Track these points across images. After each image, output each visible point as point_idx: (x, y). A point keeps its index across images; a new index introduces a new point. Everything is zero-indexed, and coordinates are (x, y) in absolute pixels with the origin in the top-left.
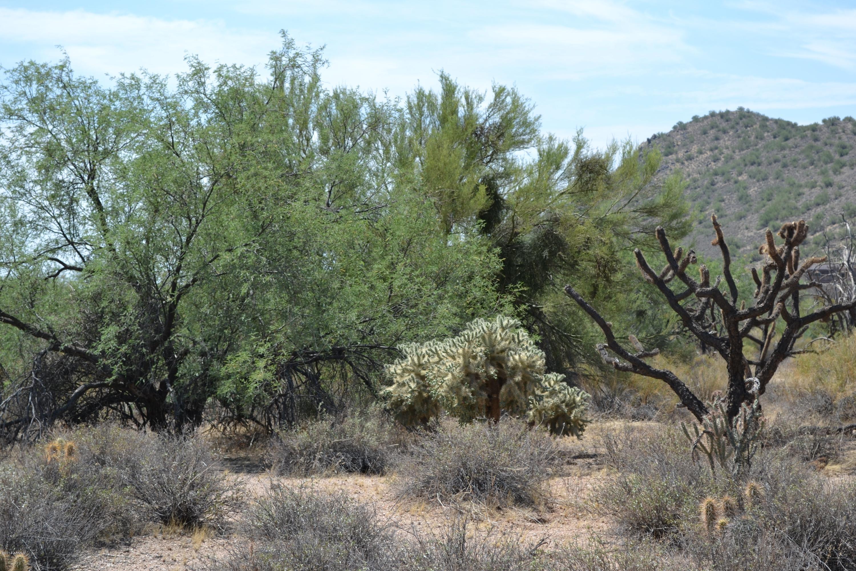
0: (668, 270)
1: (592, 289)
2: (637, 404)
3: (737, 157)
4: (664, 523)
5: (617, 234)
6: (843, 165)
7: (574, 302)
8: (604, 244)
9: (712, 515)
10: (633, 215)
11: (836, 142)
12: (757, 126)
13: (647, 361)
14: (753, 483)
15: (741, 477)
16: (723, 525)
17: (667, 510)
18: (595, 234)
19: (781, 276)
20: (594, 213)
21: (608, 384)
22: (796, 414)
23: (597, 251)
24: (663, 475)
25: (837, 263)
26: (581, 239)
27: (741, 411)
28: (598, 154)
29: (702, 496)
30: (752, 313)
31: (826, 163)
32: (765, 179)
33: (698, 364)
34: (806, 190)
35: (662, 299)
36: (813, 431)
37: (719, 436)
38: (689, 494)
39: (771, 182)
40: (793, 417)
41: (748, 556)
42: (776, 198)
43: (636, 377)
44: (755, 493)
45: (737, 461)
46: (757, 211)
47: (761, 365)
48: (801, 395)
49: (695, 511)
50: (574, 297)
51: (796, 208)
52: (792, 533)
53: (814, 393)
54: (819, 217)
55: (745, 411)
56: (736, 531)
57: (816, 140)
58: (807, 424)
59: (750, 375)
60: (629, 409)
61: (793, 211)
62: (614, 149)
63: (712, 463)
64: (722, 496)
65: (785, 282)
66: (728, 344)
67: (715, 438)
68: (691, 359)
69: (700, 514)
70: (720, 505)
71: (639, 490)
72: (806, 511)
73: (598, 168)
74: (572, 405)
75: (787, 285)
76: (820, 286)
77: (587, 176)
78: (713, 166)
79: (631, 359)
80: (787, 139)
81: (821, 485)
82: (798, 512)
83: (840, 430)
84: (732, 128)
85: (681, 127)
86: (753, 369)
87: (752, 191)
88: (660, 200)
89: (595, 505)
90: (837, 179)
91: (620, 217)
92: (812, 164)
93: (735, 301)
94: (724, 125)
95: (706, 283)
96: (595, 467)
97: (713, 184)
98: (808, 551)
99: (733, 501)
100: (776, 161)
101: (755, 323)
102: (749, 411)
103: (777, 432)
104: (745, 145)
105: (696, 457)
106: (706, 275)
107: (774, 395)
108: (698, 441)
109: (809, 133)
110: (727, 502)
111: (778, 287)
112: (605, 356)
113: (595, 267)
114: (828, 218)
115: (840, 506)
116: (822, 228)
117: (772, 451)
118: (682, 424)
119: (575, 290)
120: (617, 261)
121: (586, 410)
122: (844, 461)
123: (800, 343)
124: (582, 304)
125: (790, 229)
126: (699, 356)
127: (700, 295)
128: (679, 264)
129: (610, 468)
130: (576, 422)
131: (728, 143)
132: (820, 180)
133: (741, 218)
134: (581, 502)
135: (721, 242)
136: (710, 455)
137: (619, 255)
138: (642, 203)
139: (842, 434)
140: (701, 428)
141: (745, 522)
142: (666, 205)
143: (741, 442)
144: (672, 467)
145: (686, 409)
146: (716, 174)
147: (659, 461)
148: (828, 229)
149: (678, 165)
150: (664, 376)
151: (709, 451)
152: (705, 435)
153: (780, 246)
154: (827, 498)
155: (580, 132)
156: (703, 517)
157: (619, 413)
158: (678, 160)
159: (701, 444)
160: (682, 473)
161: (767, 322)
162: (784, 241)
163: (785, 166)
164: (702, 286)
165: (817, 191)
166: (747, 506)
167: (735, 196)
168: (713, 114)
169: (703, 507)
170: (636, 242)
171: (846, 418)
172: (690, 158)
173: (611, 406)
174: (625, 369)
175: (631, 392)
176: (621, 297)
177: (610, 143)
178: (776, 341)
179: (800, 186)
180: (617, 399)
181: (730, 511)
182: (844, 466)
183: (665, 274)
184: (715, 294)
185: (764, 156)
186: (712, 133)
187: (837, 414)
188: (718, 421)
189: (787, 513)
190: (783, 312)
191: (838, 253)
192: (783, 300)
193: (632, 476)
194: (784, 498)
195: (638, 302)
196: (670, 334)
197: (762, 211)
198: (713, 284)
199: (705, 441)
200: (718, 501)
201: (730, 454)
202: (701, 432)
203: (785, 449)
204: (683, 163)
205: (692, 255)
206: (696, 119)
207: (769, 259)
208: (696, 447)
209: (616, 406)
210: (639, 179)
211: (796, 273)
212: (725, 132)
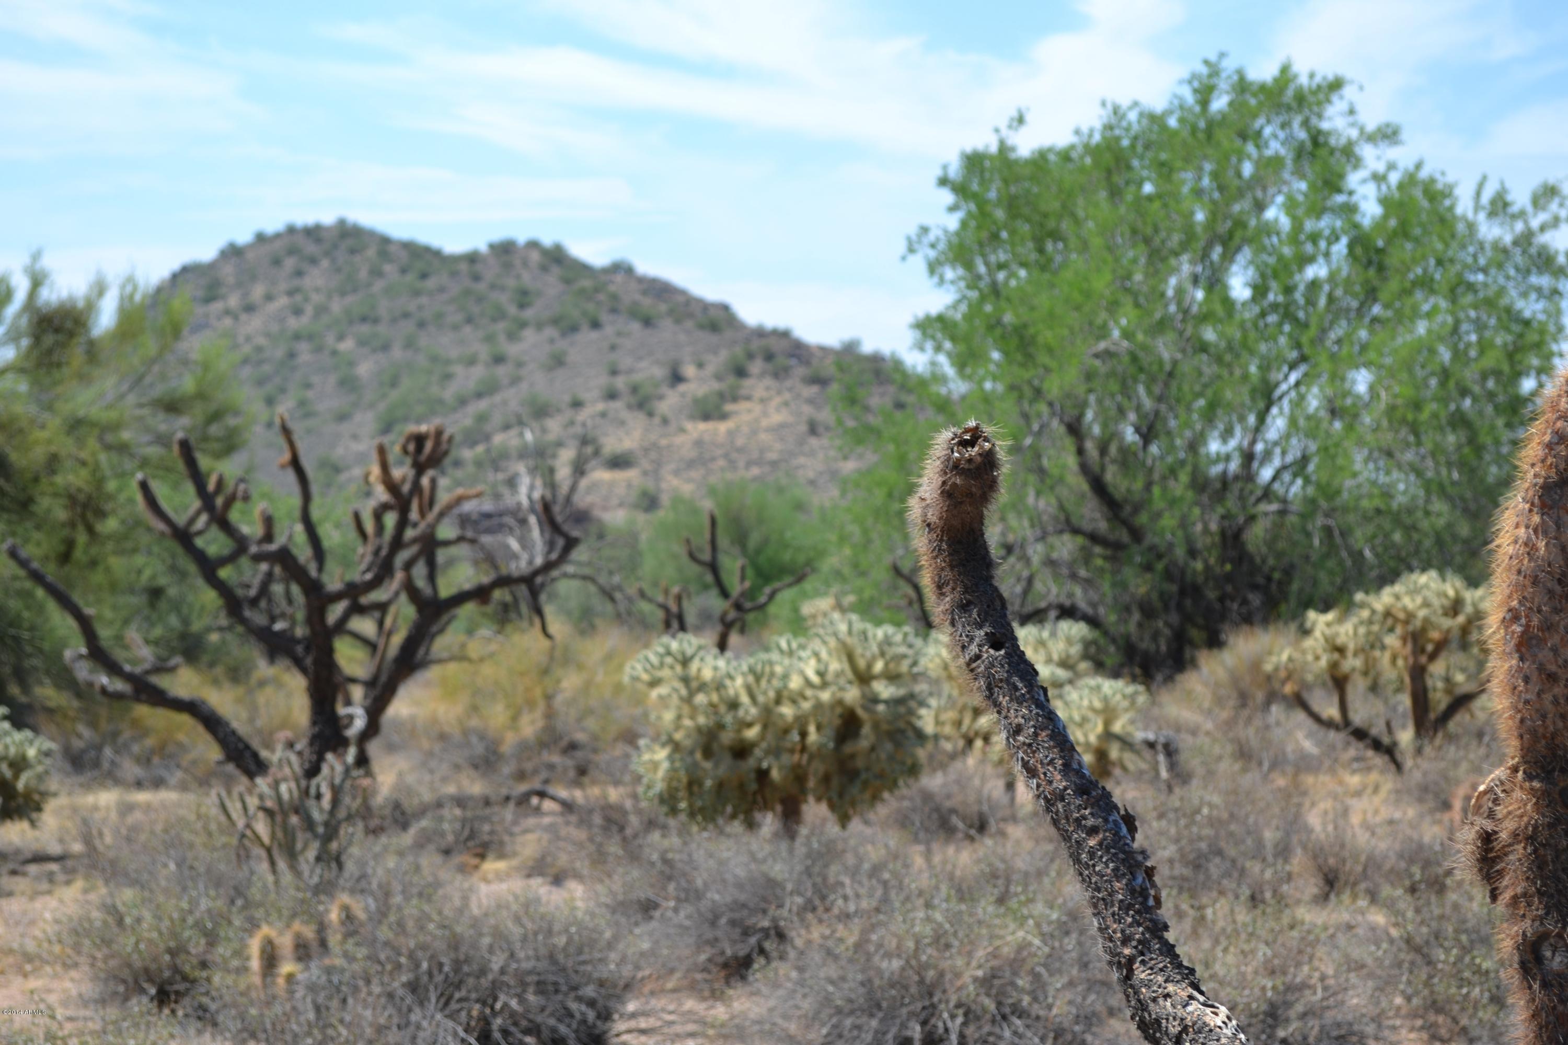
0: (198, 514)
1: (62, 548)
2: (145, 760)
3: (336, 306)
4: (185, 978)
5: (108, 447)
6: (523, 325)
7: (22, 573)
8: (84, 463)
9: (270, 960)
10: (138, 412)
11: (511, 283)
12: (371, 252)
13: (162, 682)
14: (345, 898)
15: (325, 889)
16: (290, 978)
17: (188, 953)
18: (66, 446)
19: (403, 523)
20: (65, 408)
21: (93, 724)
22: (431, 772)
23: (71, 478)
24: (185, 889)
25: (509, 501)
26: (39, 454)
27: (325, 770)
28: (71, 299)
29: (253, 925)
30: (353, 591)
31: (494, 320)
32: (385, 347)
33: (262, 684)
34: (458, 369)
35: (192, 568)
36: (460, 801)
37: (285, 815)
38: (230, 923)
39: (397, 353)
40: (427, 777)
41: (330, 1032)
42: (406, 383)
43: (143, 711)
44: (348, 917)
45: (318, 859)
46: (372, 406)
47: (370, 684)
48: (443, 737)
49: (241, 953)
50: (23, 563)
51: (441, 402)
52: (413, 987)
53: (466, 732)
54: (482, 418)
55: (332, 769)
56: (312, 988)
57: (476, 278)
58: (451, 789)
59: (348, 702)
60: (130, 769)
61: (435, 406)
62: (100, 288)
63: (273, 863)
64: (288, 926)
65: (409, 533)
66: (308, 649)
67: (279, 818)
68: (248, 673)
69: (248, 958)
70: (285, 942)
71: (139, 920)
72: (440, 945)
73: (69, 324)
74: (19, 764)
75: (415, 541)
76: (473, 541)
77: (49, 340)
78: (293, 323)
79: (129, 678)
80: (424, 276)
81: (465, 899)
82: (424, 947)
83: (507, 799)
84: (327, 254)
85: (232, 252)
86: (357, 693)
87: (364, 369)
88: (188, 384)
89: (57, 949)
90: (512, 350)
91: (113, 415)
92: (469, 320)
93: (320, 569)
94: (311, 248)
95: (268, 537)
96: (61, 877)
97: (292, 355)
98: (439, 1016)
99: (309, 932)
100: (406, 315)
101: (358, 609)
102: (339, 768)
103: (397, 806)
104: (349, 286)
105: (242, 855)
106: (268, 521)
107: (396, 738)
108: (248, 826)
109: (464, 267)
110: (298, 936)
111: (397, 543)
112: (83, 671)
113: (66, 507)
114: (497, 419)
115: (498, 934)
116: (487, 438)
117: (384, 839)
118: (219, 795)
119: (25, 552)
120: (111, 497)
121: (47, 772)
122: (515, 854)
123: (443, 643)
124: (37, 577)
125: (419, 440)
126: (263, 668)
127: (258, 558)
128: (219, 501)
129: (87, 877)
130: (27, 795)
131: (320, 282)
132: (484, 352)
133: (342, 417)
134: (31, 947)
135: (296, 463)
136: (269, 850)
137: (111, 486)
138: (159, 391)
139: (511, 805)
140: (253, 802)
141: (329, 971)
142: (201, 396)
143: (326, 824)
144: (199, 875)
145: (230, 768)
146: (297, 337)
147: (178, 865)
148: (498, 439)
149: (228, 322)
150: (192, 708)
151: (266, 840)
152: (261, 815)
153: (401, 472)
154: (475, 923)
155: (36, 256)
156: (255, 964)
157: (111, 778)
158: (227, 312)
159: (254, 832)
160: (218, 884)
161: (382, 607)
162: (409, 461)
163: (421, 325)
164: (261, 542)
165: (478, 372)
166: (334, 939)
167: (332, 380)
168: (291, 230)
169: (254, 946)
170: (144, 463)
171: (521, 776)
172: (250, 308)
173: (96, 764)
174: (118, 696)
175: (134, 739)
176: (117, 563)
177: (91, 277)
178: (397, 640)
179: (448, 362)
180: (108, 752)
181: (302, 951)
182: (514, 862)
183: (192, 521)
184: (284, 557)
185: (384, 308)
186: (290, 263)
187: (507, 769)
188: (283, 788)
189: (404, 951)
190: (410, 588)
191: (512, 483)
192: (408, 566)
193: (128, 894)
194: (401, 924)
195: (147, 573)
196: (209, 630)
197: (382, 406)
198: (280, 540)
199: (262, 827)
200: (281, 933)
201: (305, 847)
202: (252, 809)
203: (408, 838)
204: (236, 318)
205: (242, 487)
206: (261, 238)
207: (381, 494)
208: (243, 836)
209: (106, 765)
210: (150, 346)
211: (431, 517)
212: (313, 261)
